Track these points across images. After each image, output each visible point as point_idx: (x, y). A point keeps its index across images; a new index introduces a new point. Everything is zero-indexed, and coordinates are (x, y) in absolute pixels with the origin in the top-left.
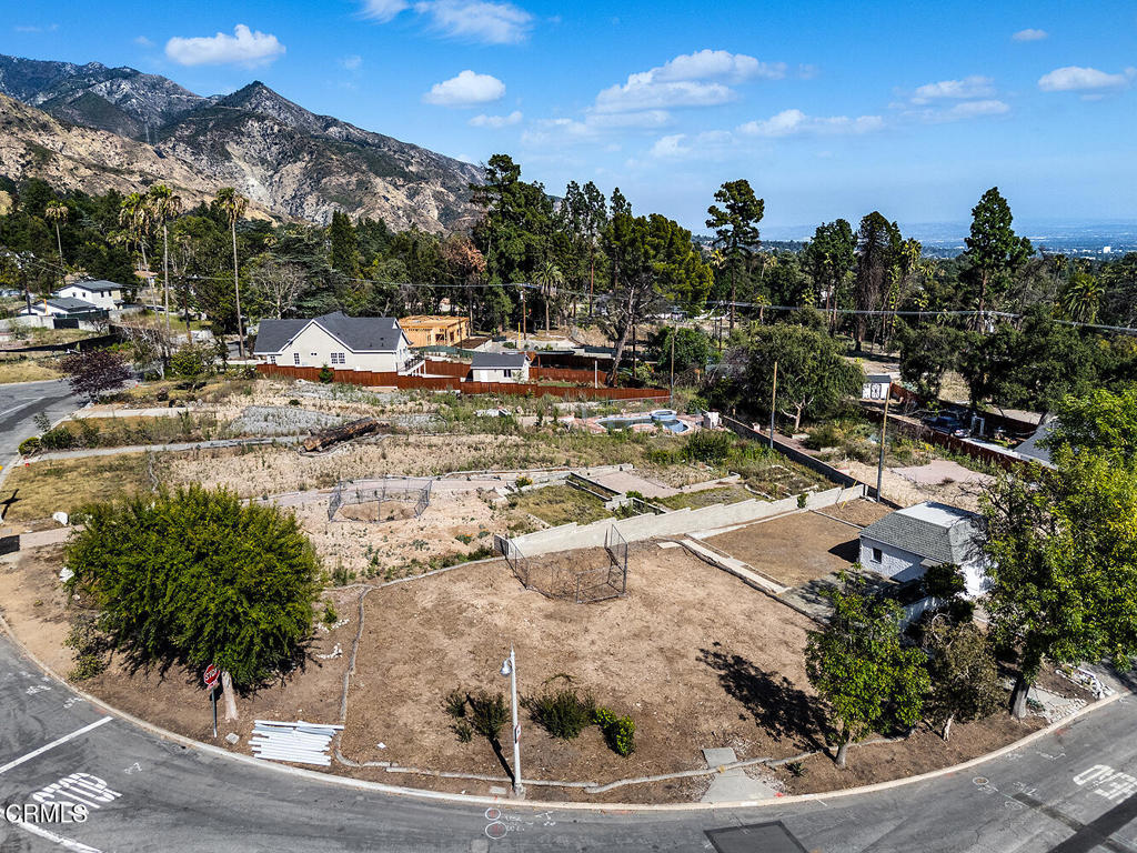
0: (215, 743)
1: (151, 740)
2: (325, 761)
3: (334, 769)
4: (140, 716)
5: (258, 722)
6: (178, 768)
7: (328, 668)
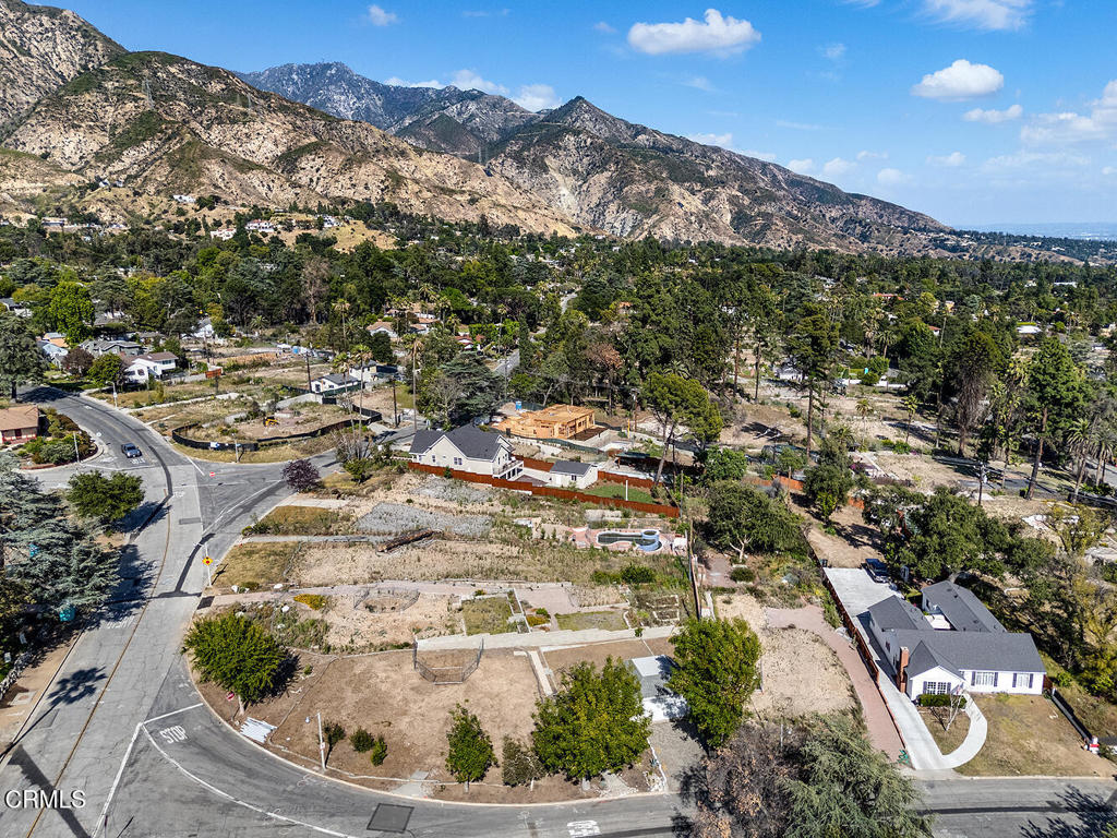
0: (231, 724)
1: (211, 716)
2: (262, 740)
3: (264, 745)
4: (212, 706)
5: (249, 718)
6: (212, 731)
7: (291, 698)
